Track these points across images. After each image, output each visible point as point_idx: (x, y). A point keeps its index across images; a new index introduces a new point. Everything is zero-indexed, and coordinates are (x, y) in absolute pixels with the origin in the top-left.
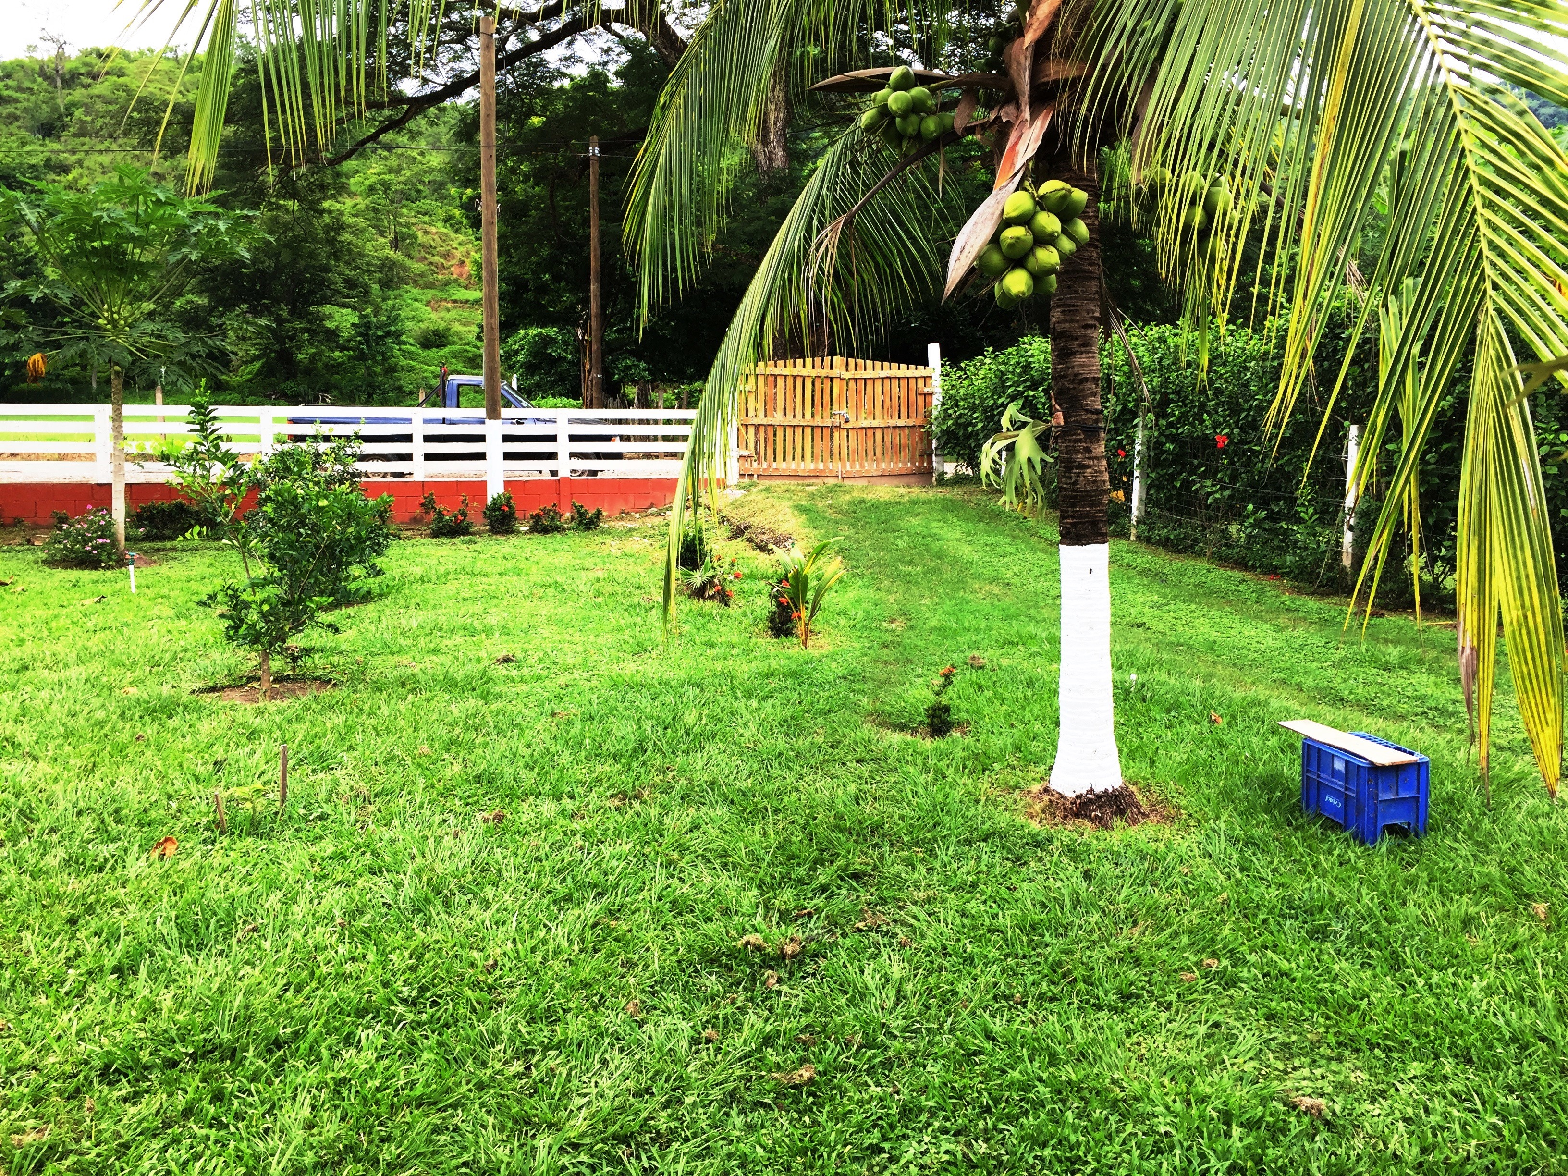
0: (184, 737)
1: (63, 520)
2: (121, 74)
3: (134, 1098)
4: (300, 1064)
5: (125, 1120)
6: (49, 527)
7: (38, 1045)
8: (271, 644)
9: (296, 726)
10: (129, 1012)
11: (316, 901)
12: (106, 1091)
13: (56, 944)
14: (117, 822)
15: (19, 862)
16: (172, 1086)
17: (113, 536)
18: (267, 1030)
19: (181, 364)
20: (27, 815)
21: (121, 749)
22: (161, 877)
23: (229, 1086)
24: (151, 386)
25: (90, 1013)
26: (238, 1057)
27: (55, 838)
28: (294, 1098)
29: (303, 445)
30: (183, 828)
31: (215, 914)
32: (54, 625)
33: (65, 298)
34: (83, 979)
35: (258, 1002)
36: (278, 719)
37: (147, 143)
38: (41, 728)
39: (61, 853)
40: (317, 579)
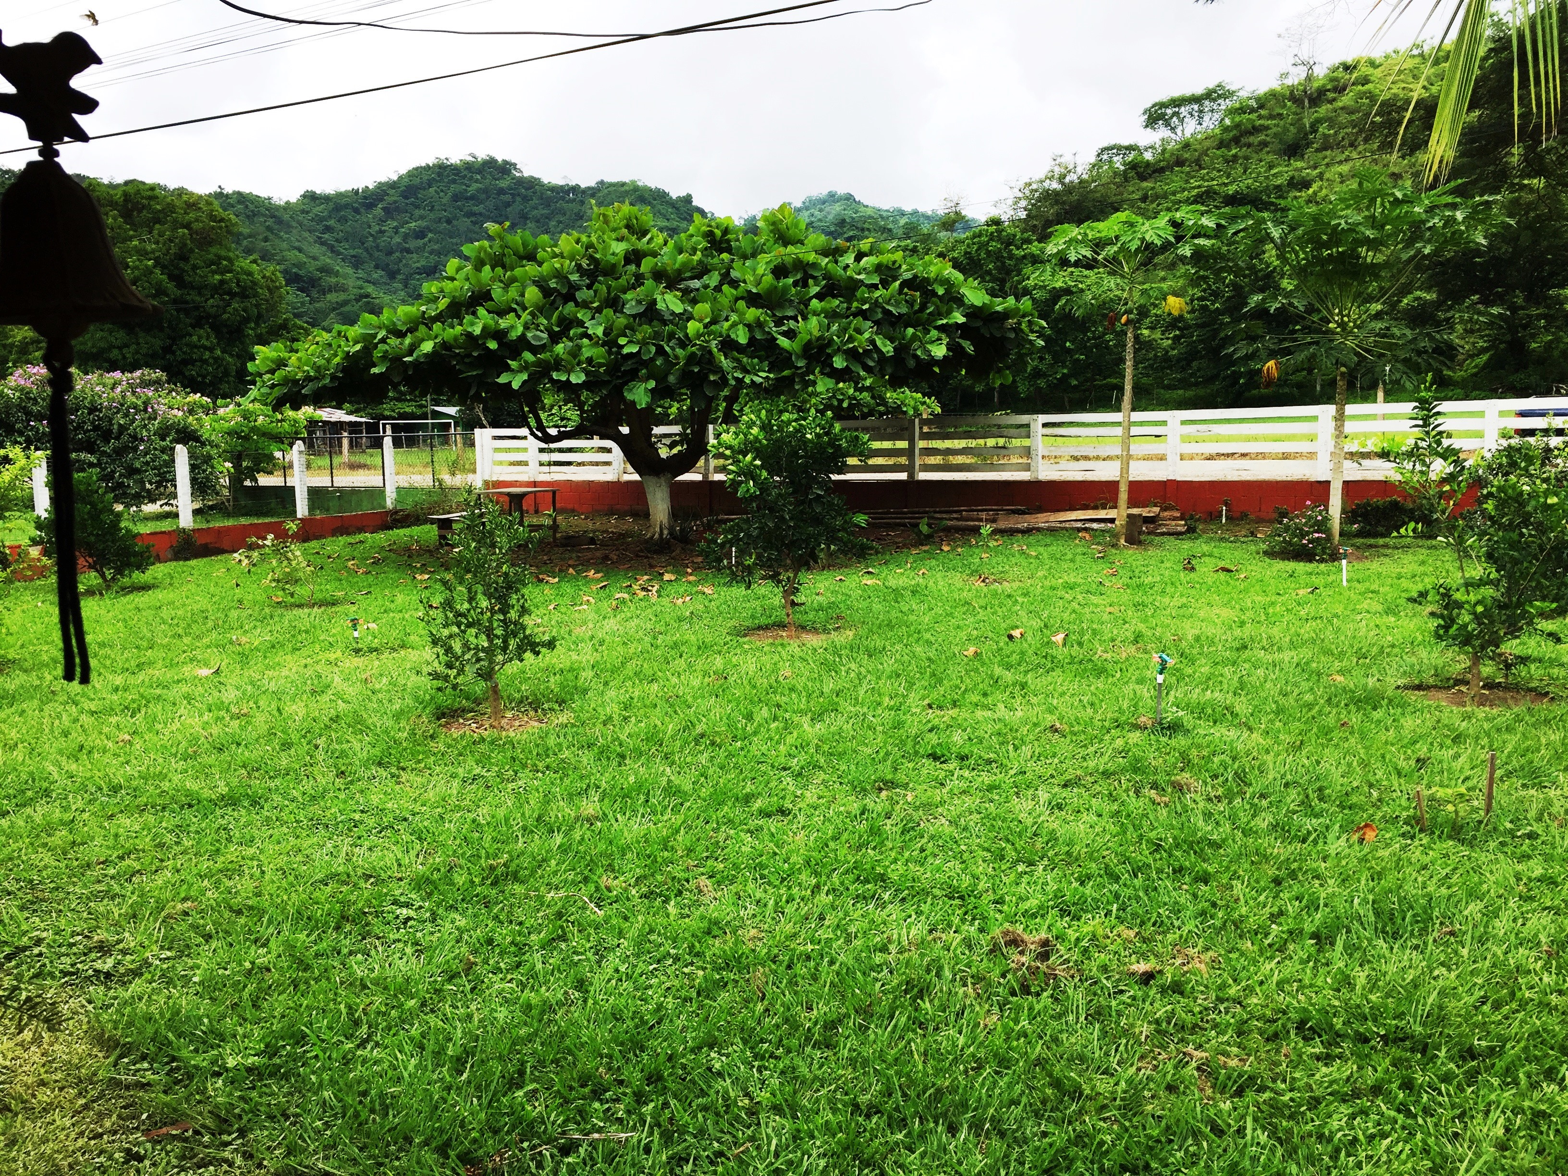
0: (1387, 730)
1: (1284, 515)
2: (1365, 81)
3: (1327, 1059)
4: (1495, 1082)
5: (1317, 1077)
6: (1271, 522)
7: (1243, 984)
8: (1483, 648)
9: (1506, 736)
10: (1324, 980)
11: (1520, 921)
12: (1301, 1045)
13: (1262, 898)
14: (1320, 800)
15: (1233, 818)
16: (1363, 1060)
17: (1328, 532)
18: (1460, 1036)
19: (1406, 361)
20: (1241, 778)
21: (1326, 732)
22: (1360, 860)
23: (1419, 1078)
24: (1374, 386)
25: (1290, 968)
26: (1429, 1053)
27: (1265, 803)
28: (1487, 1113)
29: (1532, 440)
30: (1384, 817)
31: (1412, 908)
32: (1271, 610)
33: (1300, 305)
34: (1285, 936)
35: (1452, 1005)
36: (1486, 726)
37: (1387, 146)
38: (1255, 703)
39: (1270, 818)
40: (1539, 583)
